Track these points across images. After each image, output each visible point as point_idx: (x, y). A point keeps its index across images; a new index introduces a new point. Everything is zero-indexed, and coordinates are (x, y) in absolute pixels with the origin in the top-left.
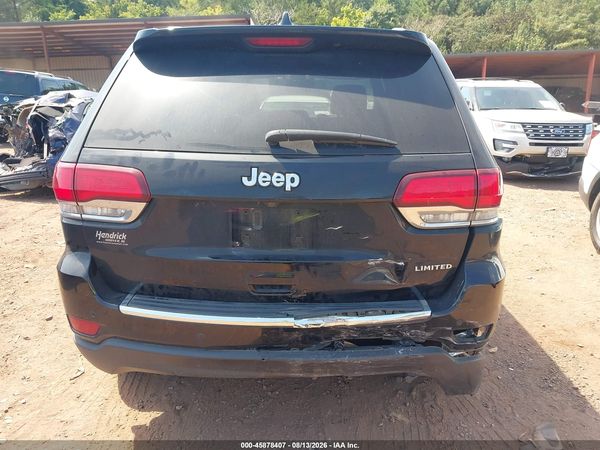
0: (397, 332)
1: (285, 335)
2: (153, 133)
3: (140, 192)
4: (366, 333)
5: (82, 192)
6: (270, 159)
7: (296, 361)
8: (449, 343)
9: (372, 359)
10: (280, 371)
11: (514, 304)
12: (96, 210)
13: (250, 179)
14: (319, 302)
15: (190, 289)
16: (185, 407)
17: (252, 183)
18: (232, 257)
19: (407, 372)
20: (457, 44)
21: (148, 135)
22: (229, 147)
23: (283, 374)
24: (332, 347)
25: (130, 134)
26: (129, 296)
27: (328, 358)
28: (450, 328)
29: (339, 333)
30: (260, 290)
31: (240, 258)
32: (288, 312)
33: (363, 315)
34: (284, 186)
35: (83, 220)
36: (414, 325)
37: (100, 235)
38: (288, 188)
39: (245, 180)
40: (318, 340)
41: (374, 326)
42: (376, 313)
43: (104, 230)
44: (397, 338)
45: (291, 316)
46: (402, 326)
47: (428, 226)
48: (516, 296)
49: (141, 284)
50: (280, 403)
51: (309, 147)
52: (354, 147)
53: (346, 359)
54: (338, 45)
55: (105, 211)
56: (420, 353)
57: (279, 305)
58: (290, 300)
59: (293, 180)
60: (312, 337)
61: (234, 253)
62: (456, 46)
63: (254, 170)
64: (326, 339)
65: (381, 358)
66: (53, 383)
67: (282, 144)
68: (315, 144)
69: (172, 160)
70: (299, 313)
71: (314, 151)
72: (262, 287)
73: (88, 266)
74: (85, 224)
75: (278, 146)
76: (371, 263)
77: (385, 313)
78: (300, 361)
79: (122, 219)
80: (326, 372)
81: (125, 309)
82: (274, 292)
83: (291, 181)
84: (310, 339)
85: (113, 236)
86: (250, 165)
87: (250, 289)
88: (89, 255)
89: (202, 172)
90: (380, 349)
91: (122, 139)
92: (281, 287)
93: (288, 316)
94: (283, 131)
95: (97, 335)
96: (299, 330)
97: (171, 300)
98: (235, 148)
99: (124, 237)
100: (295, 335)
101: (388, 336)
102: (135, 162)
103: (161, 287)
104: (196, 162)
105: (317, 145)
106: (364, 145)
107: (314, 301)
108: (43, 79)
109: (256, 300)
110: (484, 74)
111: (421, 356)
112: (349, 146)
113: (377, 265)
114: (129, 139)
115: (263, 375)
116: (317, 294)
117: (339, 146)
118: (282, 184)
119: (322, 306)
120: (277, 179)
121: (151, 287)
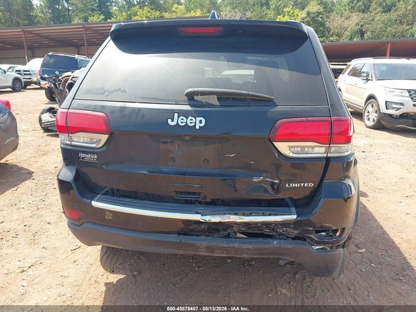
0: (273, 229)
1: (196, 226)
2: (115, 90)
3: (104, 128)
4: (251, 228)
5: (71, 127)
6: (188, 108)
7: (203, 244)
8: (312, 239)
9: (255, 246)
10: (193, 251)
11: (384, 220)
12: (80, 139)
13: (173, 120)
14: (220, 205)
15: (136, 192)
16: (140, 273)
17: (174, 123)
18: (162, 172)
19: (281, 257)
20: (369, 33)
21: (112, 92)
22: (161, 100)
23: (194, 253)
24: (228, 236)
25: (102, 91)
26: (99, 196)
27: (224, 243)
28: (312, 229)
29: (232, 227)
30: (180, 195)
31: (168, 173)
32: (199, 211)
33: (248, 215)
34: (195, 126)
35: (72, 146)
36: (284, 224)
37: (82, 155)
38: (197, 127)
39: (169, 121)
40: (219, 231)
41: (256, 223)
42: (258, 215)
43: (84, 152)
44: (274, 233)
45: (199, 213)
46: (276, 225)
47: (294, 155)
48: (386, 214)
49: (107, 189)
50: (203, 275)
51: (214, 100)
52: (244, 100)
53: (236, 245)
54: (241, 32)
55: (86, 140)
56: (289, 245)
57: (193, 206)
58: (200, 203)
59: (201, 122)
60: (214, 229)
61: (164, 170)
62: (368, 35)
63: (176, 115)
64: (224, 230)
65: (261, 246)
66: (61, 252)
67: (196, 98)
68: (218, 98)
69: (125, 108)
70: (205, 212)
71: (217, 103)
72: (181, 193)
73: (74, 175)
74: (74, 148)
75: (193, 99)
76: (255, 180)
77: (264, 215)
78: (205, 244)
79: (94, 145)
80: (223, 253)
81: (94, 203)
82: (189, 197)
83: (199, 122)
84: (213, 229)
85: (89, 156)
86: (173, 112)
87: (174, 194)
88: (75, 168)
89: (143, 116)
90: (261, 239)
91: (96, 94)
92: (194, 193)
93: (197, 213)
94: (196, 89)
95: (79, 220)
96: (205, 223)
97: (124, 199)
98: (165, 100)
99: (96, 157)
100: (203, 227)
101: (267, 231)
102: (103, 108)
103: (118, 190)
104: (140, 109)
105: (219, 99)
106: (252, 99)
107: (216, 204)
108: (81, 60)
109: (177, 201)
110: (388, 54)
111: (289, 247)
112: (241, 100)
113: (260, 182)
114: (101, 94)
115: (181, 252)
116: (218, 199)
117: (234, 99)
118: (193, 124)
119: (221, 208)
120: (190, 121)
121: (112, 189)
